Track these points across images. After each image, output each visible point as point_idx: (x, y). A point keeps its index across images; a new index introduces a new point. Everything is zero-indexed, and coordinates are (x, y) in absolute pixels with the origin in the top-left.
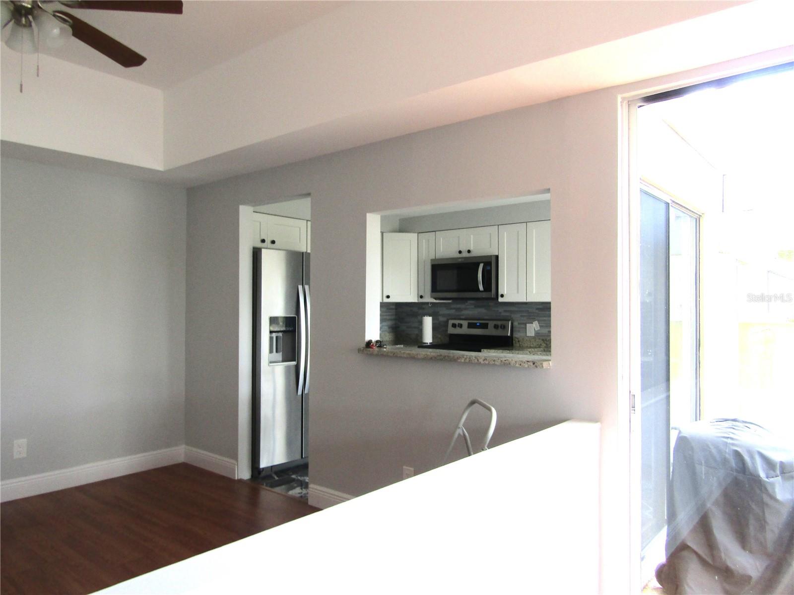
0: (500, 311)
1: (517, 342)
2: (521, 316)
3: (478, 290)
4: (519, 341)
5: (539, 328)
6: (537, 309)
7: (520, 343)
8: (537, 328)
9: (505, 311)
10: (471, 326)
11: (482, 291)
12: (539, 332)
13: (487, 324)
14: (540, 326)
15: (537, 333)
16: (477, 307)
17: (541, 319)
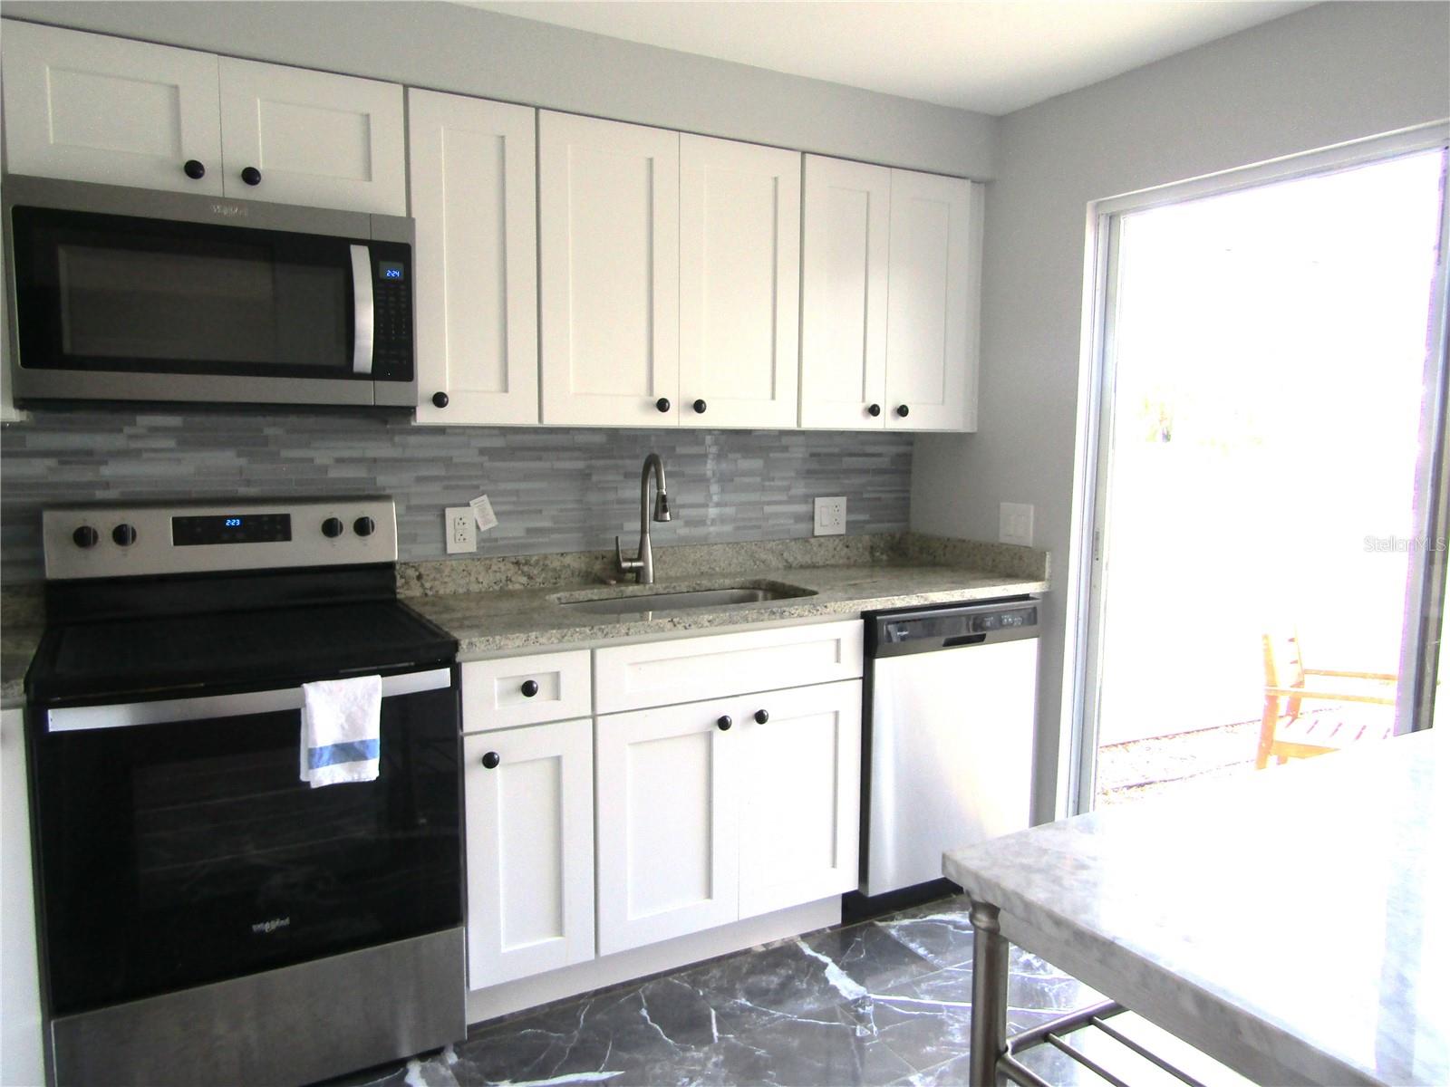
0: (318, 461)
1: (414, 583)
2: (420, 480)
3: (344, 370)
4: (419, 577)
5: (493, 522)
6: (482, 451)
7: (428, 585)
8: (487, 522)
9: (340, 461)
10: (187, 533)
11: (362, 376)
12: (494, 535)
13: (285, 521)
14: (496, 514)
15: (484, 540)
16: (188, 441)
17: (502, 486)
